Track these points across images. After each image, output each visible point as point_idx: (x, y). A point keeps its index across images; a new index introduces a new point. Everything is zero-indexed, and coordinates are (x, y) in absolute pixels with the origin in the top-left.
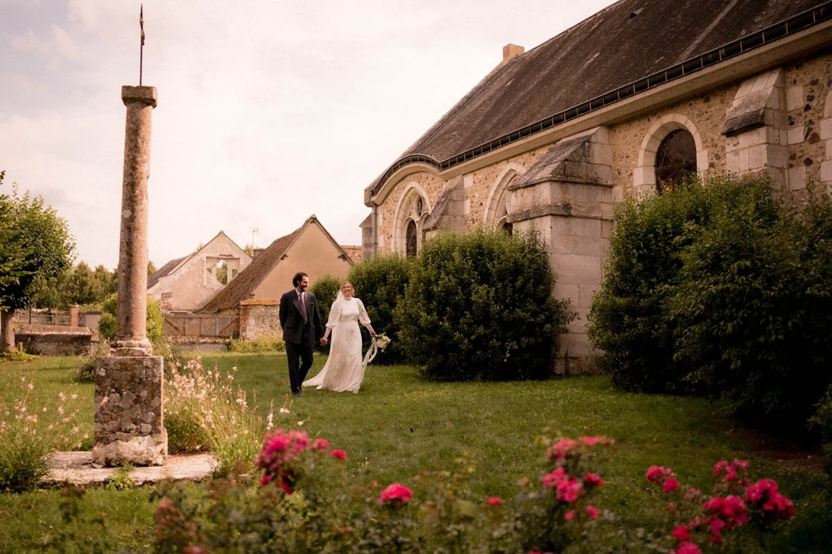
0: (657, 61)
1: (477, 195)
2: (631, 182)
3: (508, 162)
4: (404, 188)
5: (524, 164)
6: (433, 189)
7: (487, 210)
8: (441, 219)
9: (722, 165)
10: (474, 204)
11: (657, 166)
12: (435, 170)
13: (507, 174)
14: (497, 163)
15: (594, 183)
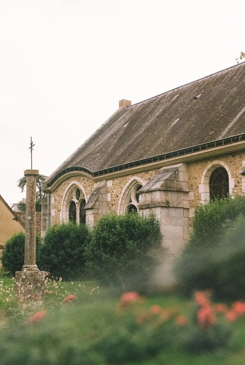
0: (210, 133)
1: (115, 191)
2: (197, 190)
3: (133, 176)
4: (69, 184)
5: (142, 177)
6: (87, 186)
7: (120, 200)
8: (95, 203)
9: (241, 186)
10: (113, 196)
11: (210, 183)
12: (90, 176)
13: (132, 182)
14: (127, 175)
15: (180, 191)
